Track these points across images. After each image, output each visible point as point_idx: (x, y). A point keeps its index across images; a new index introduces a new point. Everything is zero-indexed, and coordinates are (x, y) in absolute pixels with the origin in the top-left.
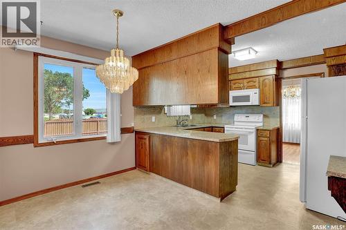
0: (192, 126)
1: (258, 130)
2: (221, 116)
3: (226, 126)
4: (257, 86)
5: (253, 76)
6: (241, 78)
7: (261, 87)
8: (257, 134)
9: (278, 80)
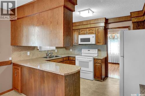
0: (56, 56)
1: (94, 59)
2: (75, 50)
3: (76, 56)
4: (94, 32)
5: (92, 27)
6: (85, 27)
7: (96, 33)
8: (94, 61)
9: (106, 29)
